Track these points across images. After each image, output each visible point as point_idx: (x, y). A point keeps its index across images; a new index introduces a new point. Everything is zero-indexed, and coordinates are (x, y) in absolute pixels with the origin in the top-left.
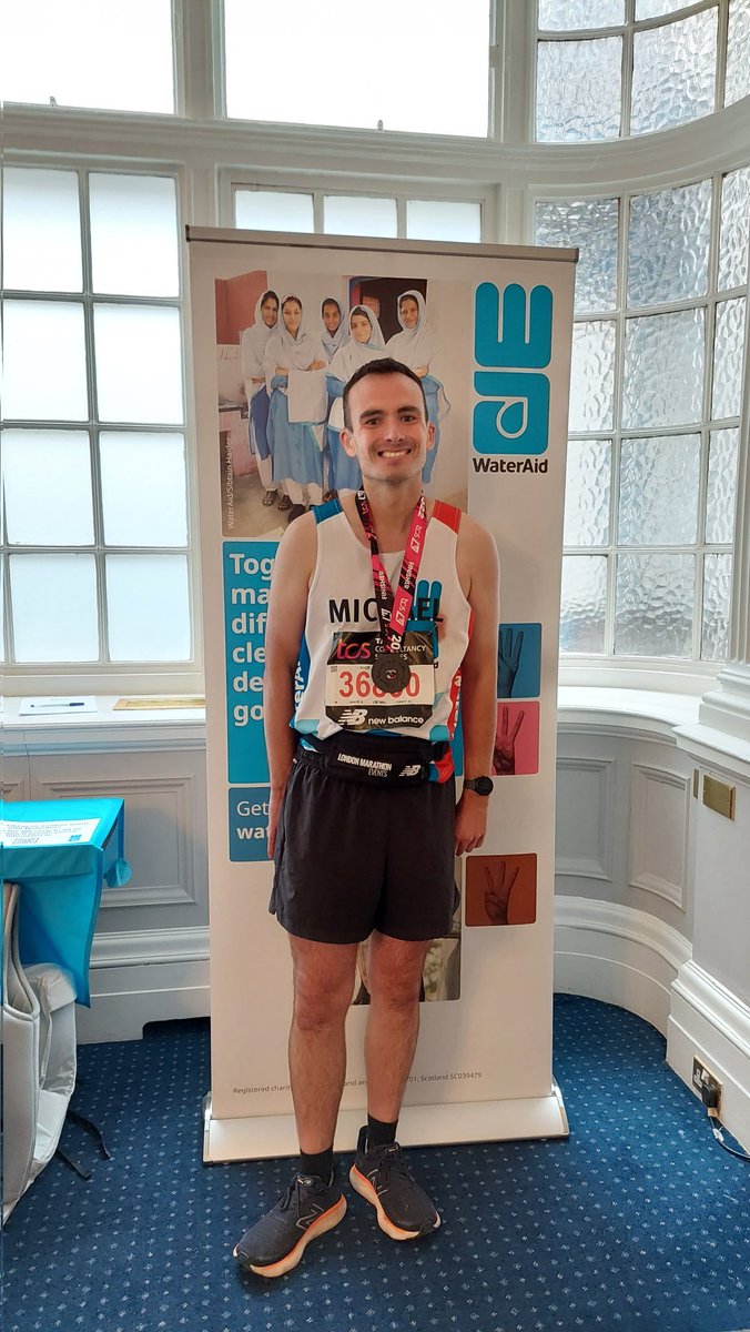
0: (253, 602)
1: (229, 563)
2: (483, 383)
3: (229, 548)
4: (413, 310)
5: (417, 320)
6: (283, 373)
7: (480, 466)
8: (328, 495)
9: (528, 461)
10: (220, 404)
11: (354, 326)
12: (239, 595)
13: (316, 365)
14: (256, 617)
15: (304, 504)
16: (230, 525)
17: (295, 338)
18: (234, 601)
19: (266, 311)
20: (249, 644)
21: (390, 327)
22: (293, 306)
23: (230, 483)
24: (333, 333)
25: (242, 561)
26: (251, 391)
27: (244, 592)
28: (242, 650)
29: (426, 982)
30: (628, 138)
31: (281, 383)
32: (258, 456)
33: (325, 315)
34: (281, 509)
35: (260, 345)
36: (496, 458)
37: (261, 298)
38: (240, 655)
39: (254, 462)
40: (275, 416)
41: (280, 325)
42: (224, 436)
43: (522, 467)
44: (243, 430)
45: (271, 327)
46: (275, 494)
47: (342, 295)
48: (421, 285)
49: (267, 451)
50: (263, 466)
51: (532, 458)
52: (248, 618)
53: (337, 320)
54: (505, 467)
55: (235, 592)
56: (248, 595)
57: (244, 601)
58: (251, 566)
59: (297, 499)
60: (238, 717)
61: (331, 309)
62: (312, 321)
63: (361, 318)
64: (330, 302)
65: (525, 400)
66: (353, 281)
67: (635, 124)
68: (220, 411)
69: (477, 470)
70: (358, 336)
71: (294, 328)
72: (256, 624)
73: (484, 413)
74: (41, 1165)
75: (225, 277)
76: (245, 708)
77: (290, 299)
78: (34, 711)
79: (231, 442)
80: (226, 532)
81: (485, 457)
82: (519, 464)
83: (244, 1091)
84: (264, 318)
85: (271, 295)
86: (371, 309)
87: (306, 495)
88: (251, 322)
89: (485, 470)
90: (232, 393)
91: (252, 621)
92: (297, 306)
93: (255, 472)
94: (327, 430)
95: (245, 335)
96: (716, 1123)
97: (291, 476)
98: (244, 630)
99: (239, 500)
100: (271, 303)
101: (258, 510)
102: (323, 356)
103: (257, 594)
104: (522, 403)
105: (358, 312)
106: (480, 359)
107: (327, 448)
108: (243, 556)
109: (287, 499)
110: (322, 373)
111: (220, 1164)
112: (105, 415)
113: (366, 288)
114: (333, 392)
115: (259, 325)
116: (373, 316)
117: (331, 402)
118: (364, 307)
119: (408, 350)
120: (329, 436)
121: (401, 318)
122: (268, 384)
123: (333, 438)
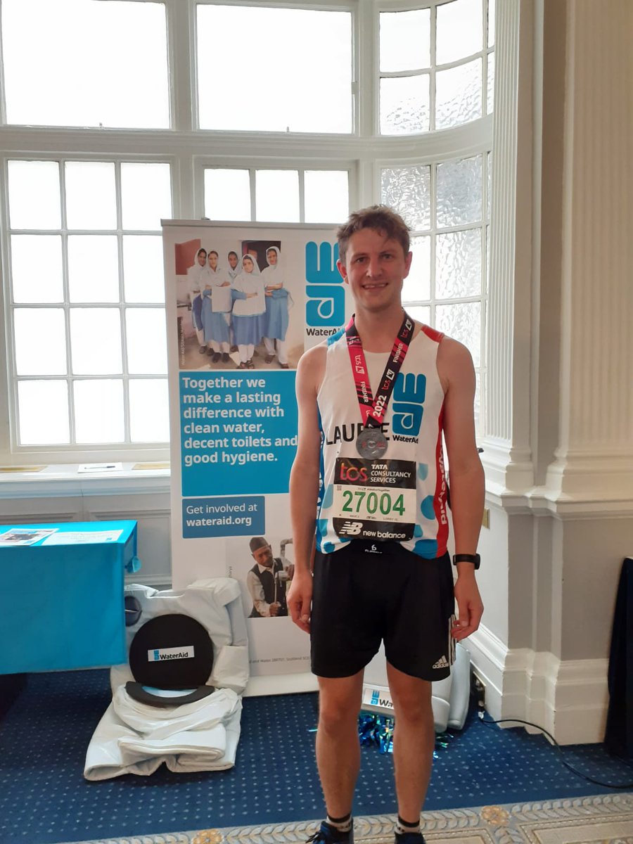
0: (194, 402)
1: (182, 383)
2: (311, 291)
3: (182, 375)
4: (274, 256)
5: (276, 261)
6: (208, 288)
7: (310, 332)
9: (335, 330)
10: (178, 304)
11: (244, 264)
12: (187, 399)
13: (225, 284)
14: (196, 410)
15: (220, 352)
16: (183, 364)
17: (215, 271)
18: (185, 402)
19: (200, 259)
20: (193, 424)
21: (263, 265)
22: (213, 256)
23: (183, 343)
24: (234, 268)
25: (189, 381)
26: (193, 297)
27: (190, 397)
28: (189, 426)
30: (435, 131)
31: (208, 292)
32: (197, 329)
33: (230, 259)
34: (209, 355)
35: (197, 276)
36: (318, 328)
37: (198, 252)
38: (188, 429)
39: (195, 332)
40: (205, 310)
41: (207, 265)
42: (179, 319)
43: (331, 333)
44: (189, 317)
45: (203, 266)
46: (205, 348)
47: (238, 250)
48: (278, 244)
49: (201, 327)
50: (199, 334)
51: (337, 328)
52: (192, 410)
53: (236, 261)
54: (323, 333)
55: (185, 397)
56: (192, 399)
57: (190, 402)
58: (194, 384)
59: (217, 350)
60: (187, 462)
61: (233, 257)
62: (223, 262)
63: (248, 261)
64: (232, 253)
65: (332, 299)
66: (243, 242)
67: (437, 124)
68: (178, 307)
69: (309, 334)
70: (246, 269)
71: (215, 266)
72: (196, 413)
73: (311, 307)
75: (180, 242)
76: (191, 457)
77: (212, 252)
78: (87, 470)
79: (183, 322)
80: (181, 366)
81: (313, 328)
82: (330, 331)
84: (199, 261)
85: (203, 251)
86: (253, 256)
87: (221, 348)
88: (193, 264)
89: (313, 334)
90: (183, 298)
91: (194, 412)
92: (216, 255)
93: (195, 337)
94: (232, 316)
95: (190, 270)
96: (483, 709)
97: (213, 339)
98: (190, 417)
99: (187, 351)
100: (203, 254)
101: (196, 355)
102: (229, 280)
103: (197, 398)
104: (330, 301)
105: (247, 258)
106: (309, 279)
107: (232, 324)
108: (189, 379)
109: (212, 350)
110: (228, 288)
112: (128, 300)
113: (249, 246)
114: (235, 296)
115: (197, 265)
116: (254, 260)
117: (233, 301)
118: (249, 255)
119: (271, 276)
120: (233, 318)
121: (268, 260)
122: (202, 293)
123: (235, 320)
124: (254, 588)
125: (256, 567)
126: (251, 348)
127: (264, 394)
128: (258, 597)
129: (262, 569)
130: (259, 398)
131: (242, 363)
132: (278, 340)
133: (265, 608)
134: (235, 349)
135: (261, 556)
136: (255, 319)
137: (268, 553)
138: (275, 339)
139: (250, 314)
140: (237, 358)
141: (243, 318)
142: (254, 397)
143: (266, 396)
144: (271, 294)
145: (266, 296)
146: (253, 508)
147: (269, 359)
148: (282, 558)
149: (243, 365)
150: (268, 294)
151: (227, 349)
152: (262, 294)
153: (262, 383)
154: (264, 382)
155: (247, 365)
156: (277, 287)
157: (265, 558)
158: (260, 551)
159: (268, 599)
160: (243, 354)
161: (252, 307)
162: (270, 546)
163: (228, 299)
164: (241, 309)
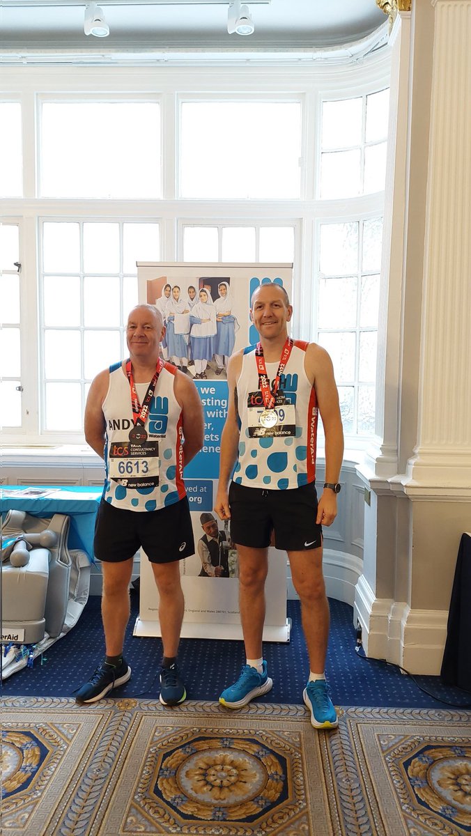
4: (224, 289)
5: (226, 293)
6: (172, 315)
8: (190, 362)
11: (201, 296)
17: (177, 301)
19: (166, 292)
21: (215, 296)
22: (177, 289)
24: (192, 299)
29: (230, 569)
31: (172, 319)
32: (162, 347)
33: (189, 292)
35: (163, 304)
37: (164, 287)
40: (169, 332)
41: (171, 297)
45: (168, 298)
47: (196, 285)
48: (228, 280)
49: (166, 345)
50: (164, 351)
53: (194, 294)
59: (177, 363)
61: (192, 290)
62: (184, 295)
63: (204, 293)
64: (191, 287)
66: (200, 279)
70: (202, 300)
71: (177, 298)
73: (253, 330)
74: (69, 628)
75: (151, 279)
77: (175, 287)
83: (153, 610)
84: (165, 294)
85: (168, 285)
86: (208, 290)
87: (181, 362)
88: (160, 296)
94: (190, 337)
95: (158, 301)
96: (359, 645)
97: (175, 355)
100: (168, 288)
102: (188, 308)
105: (202, 291)
107: (190, 344)
110: (187, 315)
111: (140, 637)
113: (205, 282)
114: (193, 322)
115: (163, 297)
116: (208, 292)
117: (191, 325)
118: (205, 289)
119: (222, 305)
120: (191, 339)
121: (219, 293)
122: (166, 319)
123: (192, 339)
124: (203, 554)
125: (205, 536)
126: (205, 362)
127: (214, 400)
128: (206, 561)
129: (209, 539)
130: (210, 402)
131: (197, 374)
132: (226, 357)
133: (211, 569)
134: (192, 363)
135: (209, 528)
136: (208, 340)
137: (215, 526)
138: (224, 357)
139: (204, 335)
140: (193, 370)
141: (199, 339)
142: (206, 402)
143: (216, 401)
144: (221, 320)
145: (217, 321)
146: (203, 489)
147: (218, 372)
148: (225, 531)
149: (198, 376)
150: (218, 320)
151: (185, 362)
152: (214, 319)
153: (212, 390)
154: (214, 390)
155: (201, 376)
156: (226, 314)
157: (212, 530)
158: (208, 524)
159: (214, 563)
160: (199, 367)
161: (206, 330)
162: (216, 521)
163: (187, 323)
164: (197, 332)
